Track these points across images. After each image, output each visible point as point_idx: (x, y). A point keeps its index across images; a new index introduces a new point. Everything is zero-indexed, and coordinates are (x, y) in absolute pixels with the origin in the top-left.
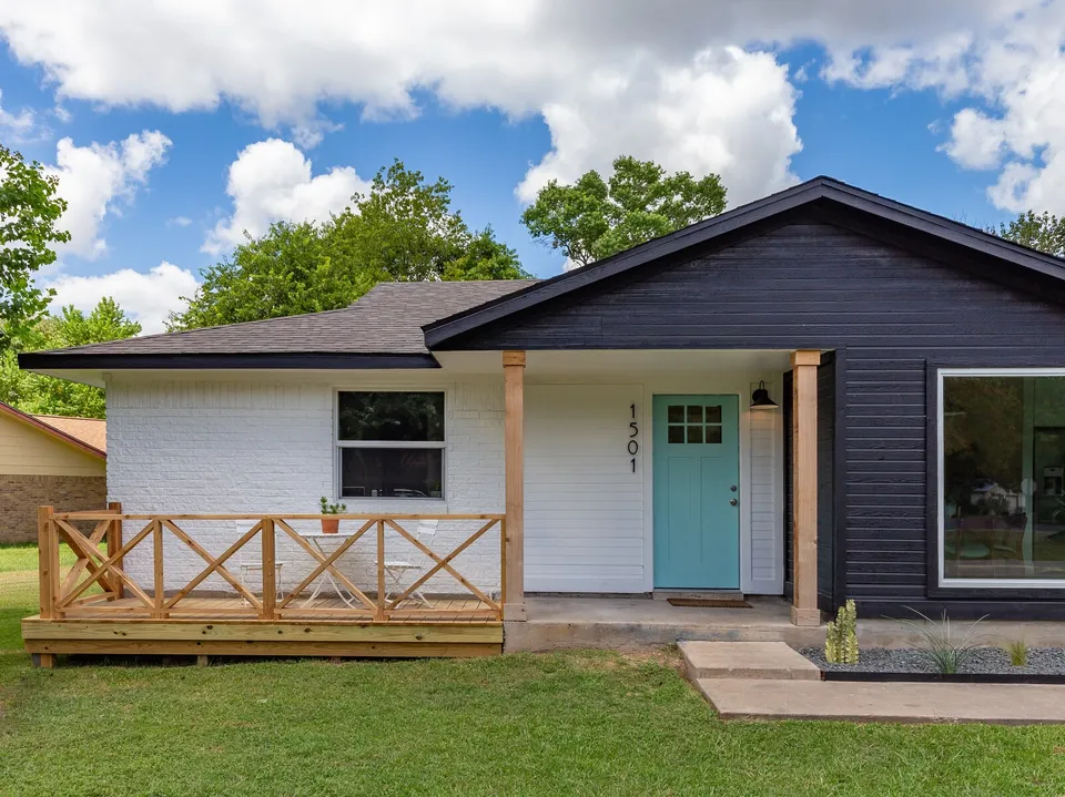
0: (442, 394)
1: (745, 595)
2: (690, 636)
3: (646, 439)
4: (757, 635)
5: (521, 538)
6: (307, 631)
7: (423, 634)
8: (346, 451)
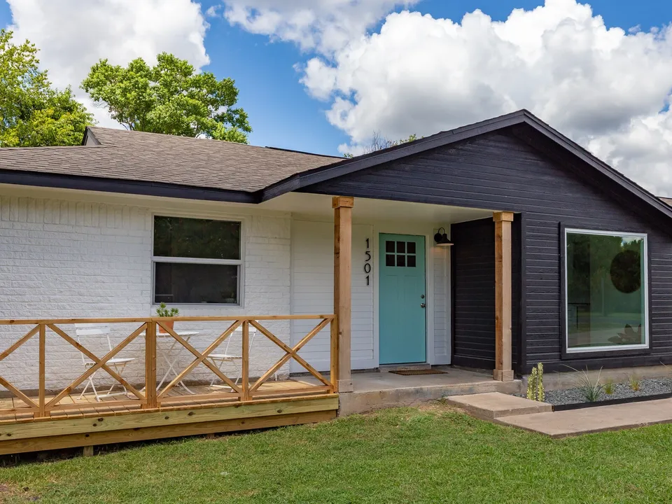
0: (240, 223)
1: (432, 366)
2: (449, 393)
3: (376, 263)
4: (484, 389)
5: (349, 331)
6: (190, 414)
7: (282, 408)
8: (158, 265)
